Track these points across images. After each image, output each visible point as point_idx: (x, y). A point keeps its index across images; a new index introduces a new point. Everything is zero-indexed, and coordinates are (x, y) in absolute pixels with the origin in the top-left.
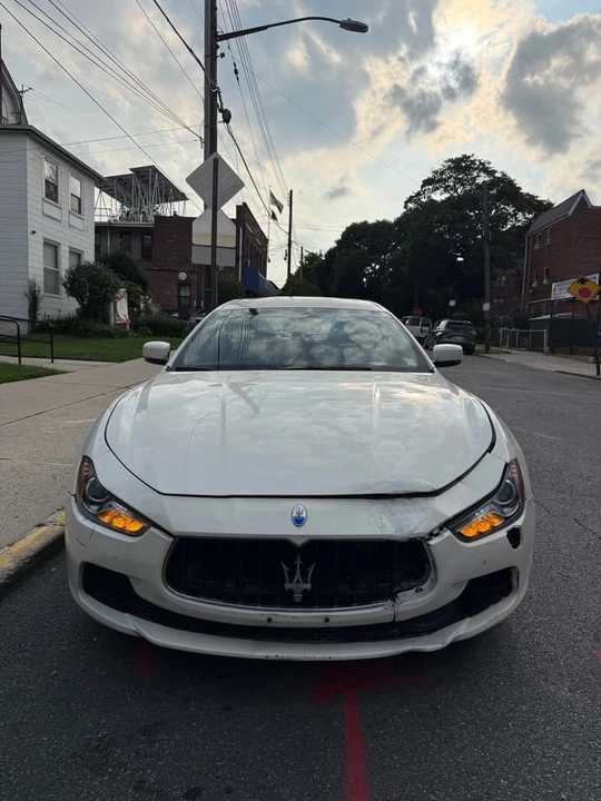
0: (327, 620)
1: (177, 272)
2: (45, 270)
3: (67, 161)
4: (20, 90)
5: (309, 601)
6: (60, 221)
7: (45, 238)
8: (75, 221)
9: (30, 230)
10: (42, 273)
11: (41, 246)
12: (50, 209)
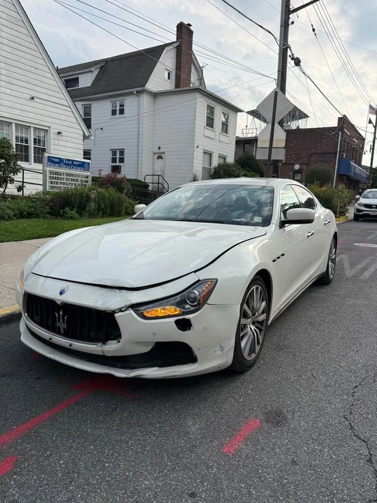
0: (70, 345)
1: (293, 164)
2: (204, 168)
3: (220, 103)
4: (201, 66)
5: (67, 334)
6: (214, 139)
7: (204, 150)
8: (223, 138)
9: (196, 146)
10: (201, 170)
11: (202, 154)
12: (209, 132)
